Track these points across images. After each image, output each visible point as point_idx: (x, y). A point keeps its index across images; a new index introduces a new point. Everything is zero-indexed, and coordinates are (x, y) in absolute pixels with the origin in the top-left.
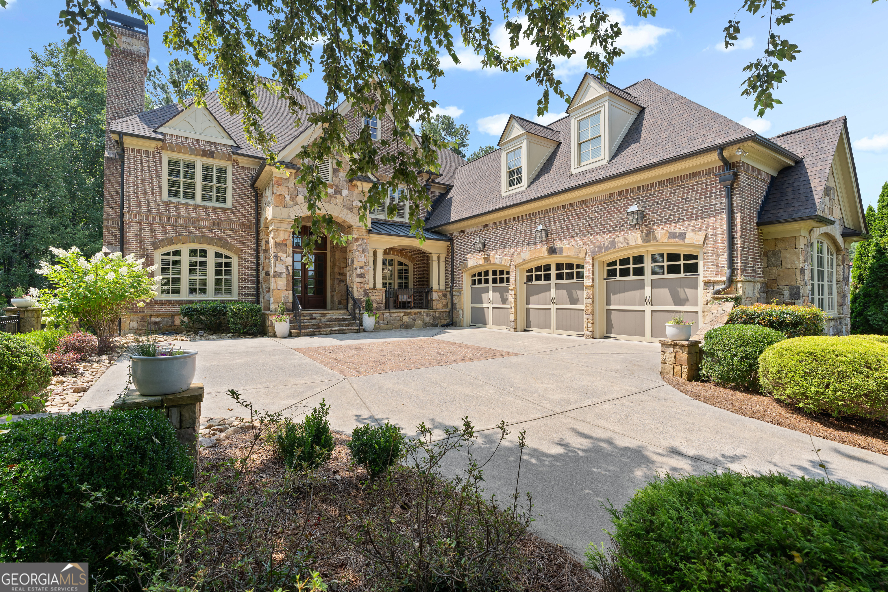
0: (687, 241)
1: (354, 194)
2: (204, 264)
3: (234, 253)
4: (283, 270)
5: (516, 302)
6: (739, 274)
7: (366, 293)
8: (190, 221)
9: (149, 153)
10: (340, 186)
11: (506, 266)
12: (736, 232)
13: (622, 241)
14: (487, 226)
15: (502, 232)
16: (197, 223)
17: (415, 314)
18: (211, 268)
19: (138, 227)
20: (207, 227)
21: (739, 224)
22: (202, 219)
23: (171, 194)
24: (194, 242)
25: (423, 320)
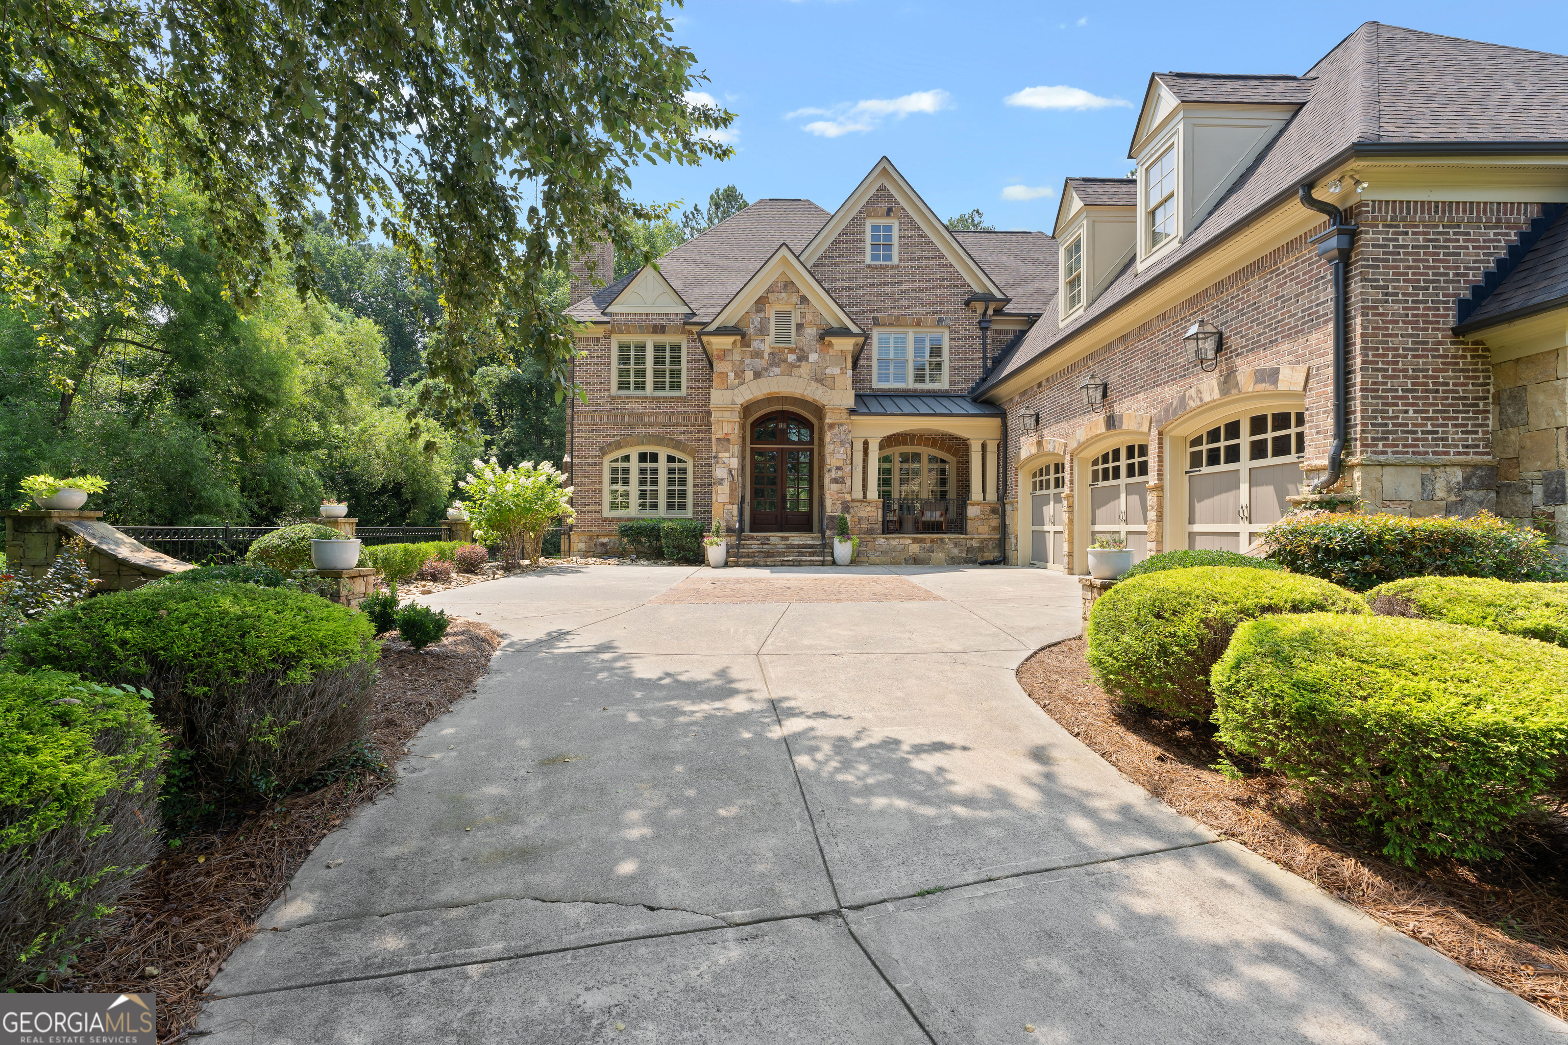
0: (1282, 386)
1: (827, 357)
2: (655, 471)
3: (689, 454)
4: (726, 476)
5: (1071, 521)
6: (1359, 449)
7: (846, 507)
8: (638, 417)
9: (598, 339)
10: (806, 349)
11: (1059, 455)
12: (1354, 358)
13: (1194, 396)
14: (1040, 385)
15: (1057, 394)
16: (647, 420)
17: (932, 541)
18: (663, 477)
19: (586, 429)
20: (658, 424)
21: (1358, 340)
22: (652, 414)
23: (623, 385)
24: (643, 444)
25: (948, 552)
